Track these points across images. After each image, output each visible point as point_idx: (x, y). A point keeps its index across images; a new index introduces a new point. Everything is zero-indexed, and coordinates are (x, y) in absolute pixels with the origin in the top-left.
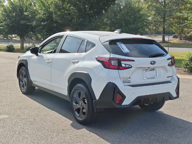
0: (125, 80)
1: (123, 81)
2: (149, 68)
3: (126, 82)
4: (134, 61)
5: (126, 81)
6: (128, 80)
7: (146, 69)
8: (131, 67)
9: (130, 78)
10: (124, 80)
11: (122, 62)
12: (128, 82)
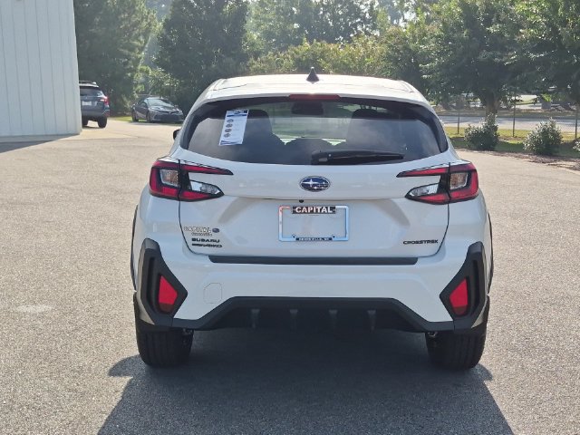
0: (199, 237)
1: (194, 240)
2: (302, 201)
3: (206, 243)
4: (228, 173)
5: (203, 240)
6: (210, 238)
7: (295, 204)
8: (221, 194)
9: (216, 231)
10: (196, 237)
11: (192, 176)
12: (209, 246)
